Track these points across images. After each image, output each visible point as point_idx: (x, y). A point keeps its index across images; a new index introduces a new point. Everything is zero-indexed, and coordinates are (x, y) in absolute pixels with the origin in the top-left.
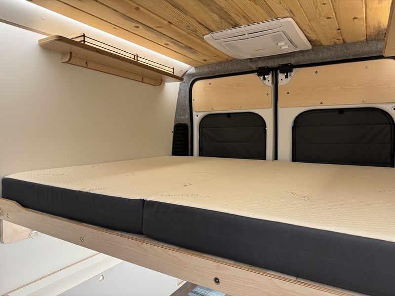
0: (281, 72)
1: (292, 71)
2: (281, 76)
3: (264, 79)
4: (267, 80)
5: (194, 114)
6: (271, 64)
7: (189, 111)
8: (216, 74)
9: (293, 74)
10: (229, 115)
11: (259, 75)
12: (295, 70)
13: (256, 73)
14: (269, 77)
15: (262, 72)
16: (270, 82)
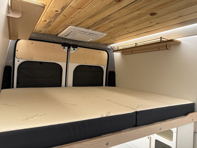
0: (73, 47)
2: (72, 49)
3: (64, 48)
4: (65, 49)
5: (16, 60)
7: (13, 58)
8: (37, 39)
9: (77, 49)
10: (41, 63)
11: (62, 46)
12: (78, 47)
13: (61, 45)
14: (66, 48)
15: (64, 45)
16: (67, 50)
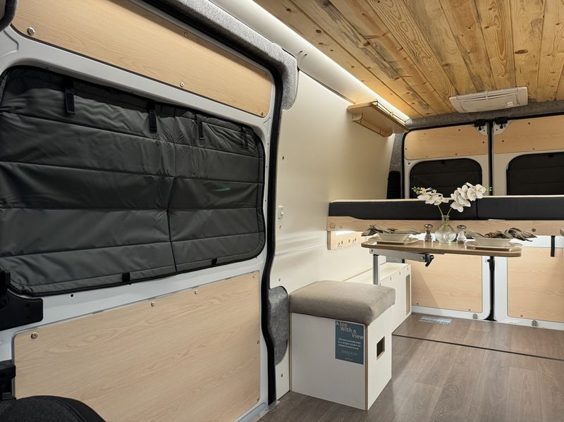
0: (496, 124)
1: (507, 123)
2: (496, 127)
4: (482, 130)
5: (406, 162)
6: (488, 117)
7: (401, 159)
9: (507, 125)
11: (476, 126)
12: (509, 122)
13: (473, 125)
16: (486, 131)
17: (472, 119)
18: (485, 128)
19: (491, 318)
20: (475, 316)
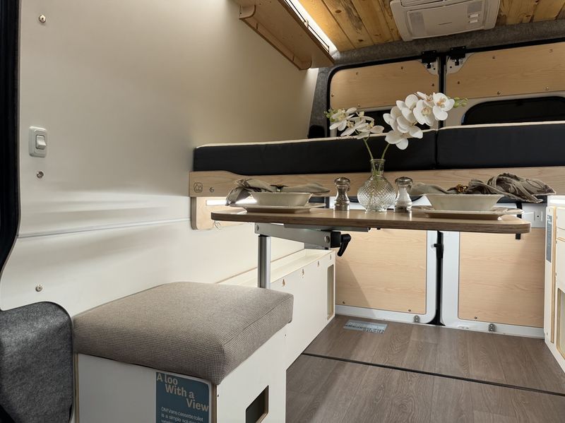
1: (464, 57)
2: (450, 63)
3: (429, 67)
9: (464, 60)
11: (423, 62)
12: (468, 55)
16: (437, 70)
17: (419, 50)
18: (436, 65)
19: (437, 321)
20: (417, 319)
